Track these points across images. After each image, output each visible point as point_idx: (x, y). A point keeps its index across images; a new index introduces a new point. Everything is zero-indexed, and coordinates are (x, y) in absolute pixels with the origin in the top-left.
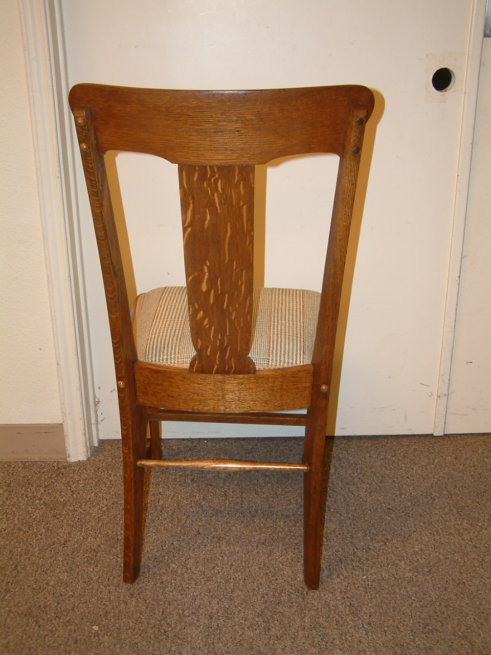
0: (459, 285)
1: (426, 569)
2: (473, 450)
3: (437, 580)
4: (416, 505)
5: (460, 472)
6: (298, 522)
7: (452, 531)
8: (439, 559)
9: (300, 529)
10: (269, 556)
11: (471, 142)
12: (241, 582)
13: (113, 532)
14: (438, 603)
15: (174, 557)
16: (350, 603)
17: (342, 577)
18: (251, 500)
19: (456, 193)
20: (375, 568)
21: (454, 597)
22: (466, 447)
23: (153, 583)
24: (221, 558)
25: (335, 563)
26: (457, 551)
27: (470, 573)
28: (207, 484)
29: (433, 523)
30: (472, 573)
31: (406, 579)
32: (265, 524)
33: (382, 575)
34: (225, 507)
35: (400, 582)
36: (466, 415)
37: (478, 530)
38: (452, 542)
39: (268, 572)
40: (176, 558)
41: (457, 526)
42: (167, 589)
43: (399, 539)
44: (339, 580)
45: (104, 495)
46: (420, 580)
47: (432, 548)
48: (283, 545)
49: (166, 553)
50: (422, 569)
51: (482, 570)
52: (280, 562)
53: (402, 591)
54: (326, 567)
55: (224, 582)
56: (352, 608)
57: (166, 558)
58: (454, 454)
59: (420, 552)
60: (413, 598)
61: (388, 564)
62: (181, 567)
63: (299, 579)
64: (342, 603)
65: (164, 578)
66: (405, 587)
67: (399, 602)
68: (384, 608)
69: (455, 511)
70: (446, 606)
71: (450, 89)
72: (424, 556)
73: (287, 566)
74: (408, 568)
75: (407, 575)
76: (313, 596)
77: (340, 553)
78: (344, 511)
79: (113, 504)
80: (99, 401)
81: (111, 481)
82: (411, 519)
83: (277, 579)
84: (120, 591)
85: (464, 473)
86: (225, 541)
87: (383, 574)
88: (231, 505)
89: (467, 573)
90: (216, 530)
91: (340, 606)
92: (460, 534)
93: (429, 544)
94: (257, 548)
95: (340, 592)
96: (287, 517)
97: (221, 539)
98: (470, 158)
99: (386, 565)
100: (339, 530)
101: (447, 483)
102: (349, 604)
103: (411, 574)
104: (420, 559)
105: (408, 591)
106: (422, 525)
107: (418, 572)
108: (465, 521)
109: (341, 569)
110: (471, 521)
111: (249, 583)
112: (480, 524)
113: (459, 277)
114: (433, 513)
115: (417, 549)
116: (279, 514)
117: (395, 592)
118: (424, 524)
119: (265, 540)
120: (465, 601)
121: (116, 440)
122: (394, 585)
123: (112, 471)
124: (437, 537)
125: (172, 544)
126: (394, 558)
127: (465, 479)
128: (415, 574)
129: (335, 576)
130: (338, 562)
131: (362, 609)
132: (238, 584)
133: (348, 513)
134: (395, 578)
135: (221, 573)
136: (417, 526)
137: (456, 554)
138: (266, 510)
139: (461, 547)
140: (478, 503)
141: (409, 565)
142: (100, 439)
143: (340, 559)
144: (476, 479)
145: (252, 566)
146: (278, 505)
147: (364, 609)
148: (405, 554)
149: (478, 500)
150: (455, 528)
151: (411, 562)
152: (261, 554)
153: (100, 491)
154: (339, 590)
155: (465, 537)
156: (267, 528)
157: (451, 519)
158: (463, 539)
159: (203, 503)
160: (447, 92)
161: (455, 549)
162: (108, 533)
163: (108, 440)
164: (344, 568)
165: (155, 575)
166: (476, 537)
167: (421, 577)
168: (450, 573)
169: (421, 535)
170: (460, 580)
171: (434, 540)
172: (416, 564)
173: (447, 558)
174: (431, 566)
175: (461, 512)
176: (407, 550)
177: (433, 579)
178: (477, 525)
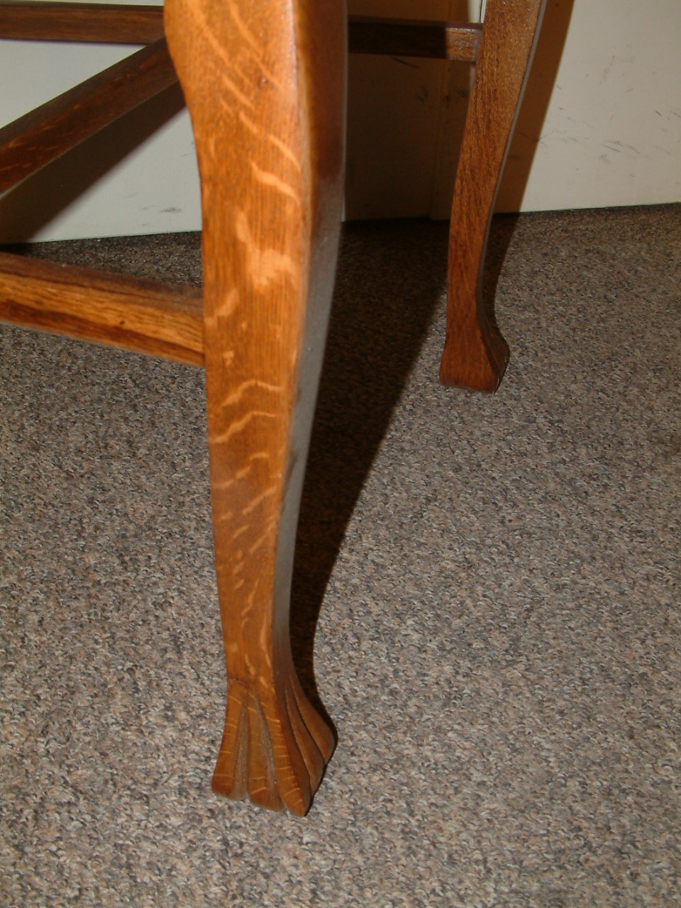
1: (499, 641)
2: (544, 251)
3: (548, 681)
4: (420, 412)
6: (19, 506)
7: (552, 486)
8: (534, 591)
9: (25, 532)
14: (574, 785)
16: (225, 842)
17: (183, 715)
21: (626, 747)
25: (156, 655)
26: (586, 555)
27: (653, 635)
29: (484, 466)
31: (435, 689)
33: (339, 686)
35: (412, 710)
37: (630, 475)
38: (562, 524)
41: (561, 469)
43: (383, 532)
46: (487, 688)
47: (500, 553)
50: (485, 640)
53: (426, 751)
54: (121, 680)
56: (236, 868)
59: (463, 575)
60: (477, 776)
61: (356, 636)
64: (191, 848)
66: (438, 730)
67: (423, 802)
68: (368, 842)
69: (542, 421)
70: (608, 793)
72: (479, 589)
74: (433, 645)
75: (433, 673)
76: (61, 829)
77: (172, 611)
78: (182, 451)
82: (411, 459)
85: (537, 311)
87: (346, 684)
89: (641, 635)
91: (180, 865)
92: (580, 495)
93: (488, 541)
95: (181, 791)
99: (352, 640)
100: (167, 521)
102: (218, 846)
103: (448, 669)
104: (469, 602)
105: (450, 747)
106: (451, 474)
107: (472, 658)
108: (582, 451)
109: (178, 680)
110: (600, 449)
112: (630, 456)
114: (477, 433)
115: (451, 566)
117: (400, 757)
118: (458, 469)
120: (673, 756)
122: (392, 728)
124: (509, 512)
126: (375, 610)
127: (544, 325)
128: (465, 664)
129: (154, 717)
130: (165, 650)
131: (275, 865)
133: (196, 458)
134: (393, 693)
136: (436, 481)
137: (587, 568)
139: (595, 538)
140: (603, 391)
141: (435, 632)
143: (175, 638)
147: (286, 861)
148: (411, 590)
149: (599, 383)
150: (557, 474)
151: (438, 616)
154: (174, 782)
155: (598, 504)
157: (536, 449)
158: (594, 512)
161: (580, 550)
164: (190, 674)
166: (632, 499)
167: (487, 674)
168: (588, 646)
169: (452, 510)
170: (626, 666)
171: (502, 522)
172: (457, 623)
173: (560, 588)
174: (513, 625)
175: (558, 421)
176: (416, 569)
177: (532, 677)
178: (620, 458)
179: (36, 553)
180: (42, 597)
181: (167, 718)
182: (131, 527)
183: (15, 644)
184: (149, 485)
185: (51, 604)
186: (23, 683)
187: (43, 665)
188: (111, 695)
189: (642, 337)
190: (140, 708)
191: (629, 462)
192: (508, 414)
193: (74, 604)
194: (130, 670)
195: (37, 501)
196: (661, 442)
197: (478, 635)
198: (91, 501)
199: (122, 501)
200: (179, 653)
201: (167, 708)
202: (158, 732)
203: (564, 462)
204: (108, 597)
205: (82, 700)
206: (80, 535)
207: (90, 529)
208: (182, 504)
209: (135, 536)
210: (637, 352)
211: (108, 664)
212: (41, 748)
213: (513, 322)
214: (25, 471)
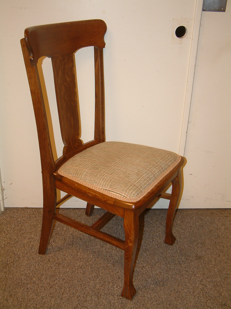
0: (186, 136)
1: (161, 284)
2: (191, 217)
3: (166, 290)
4: (160, 248)
5: (183, 230)
6: (100, 256)
7: (177, 262)
8: (169, 278)
9: (100, 260)
10: (83, 274)
11: (195, 65)
12: (68, 289)
13: (6, 259)
14: (165, 303)
15: (35, 274)
16: (122, 302)
17: (119, 287)
18: (77, 243)
19: (186, 91)
20: (136, 282)
21: (174, 299)
22: (188, 216)
23: (23, 289)
24: (59, 275)
25: (116, 279)
26: (178, 273)
27: (183, 286)
28: (56, 233)
29: (167, 258)
30: (184, 286)
31: (151, 288)
32: (83, 257)
33: (139, 286)
34: (64, 247)
35: (147, 290)
36: (189, 200)
37: (189, 262)
38: (176, 268)
39: (82, 283)
40: (36, 275)
41: (179, 260)
42: (30, 293)
43: (150, 266)
44: (117, 289)
45: (4, 238)
46: (158, 289)
47: (165, 271)
48: (91, 268)
49: (31, 272)
50: (159, 283)
51: (189, 284)
52: (89, 278)
53: (148, 296)
54: (111, 281)
55: (59, 289)
56: (122, 305)
57: (31, 274)
58: (181, 220)
59: (159, 274)
60: (153, 300)
61: (142, 280)
62: (38, 280)
63: (97, 288)
64: (118, 302)
65: (29, 286)
66: (150, 293)
67: (146, 301)
68: (138, 305)
69: (179, 251)
70: (169, 304)
71: (185, 37)
72: (161, 276)
73: (92, 281)
74: (152, 283)
75: (151, 286)
76: (103, 298)
77: (119, 274)
79: (7, 243)
80: (4, 189)
81: (8, 231)
82: (157, 255)
83: (86, 287)
84: (5, 293)
85: (185, 231)
86: (62, 265)
87: (140, 286)
88: (67, 245)
89: (181, 286)
90: (58, 259)
91: (116, 304)
92: (180, 264)
93: (164, 270)
94: (78, 270)
95: (117, 296)
96: (95, 252)
97: (60, 264)
98: (194, 73)
99: (142, 281)
100: (120, 261)
101: (177, 235)
102: (121, 302)
103: (153, 286)
104: (159, 278)
105: (151, 296)
107: (157, 285)
108: (183, 257)
109: (119, 282)
110: (186, 257)
111: (72, 290)
113: (187, 132)
114: (168, 252)
115: (158, 272)
116: (91, 251)
117: (144, 296)
118: (163, 258)
119: (82, 265)
120: (179, 302)
121: (13, 207)
122: (144, 292)
124: (169, 266)
125: (35, 266)
126: (146, 277)
127: (185, 233)
128: (156, 286)
129: (115, 287)
130: (117, 278)
131: (127, 305)
132: (66, 290)
134: (146, 288)
135: (58, 284)
136: (159, 259)
137: (177, 275)
138: (84, 249)
139: (180, 271)
140: (191, 247)
141: (153, 281)
142: (5, 207)
143: (119, 277)
144: (191, 234)
145: (74, 280)
146: (91, 246)
147: (128, 305)
148: (151, 275)
149: (191, 245)
150: (178, 260)
151: (154, 279)
152: (79, 274)
153: (2, 236)
154: (117, 295)
155: (182, 266)
156: (84, 259)
157: (176, 256)
158: (181, 267)
159: (53, 244)
160: (183, 39)
162: (3, 260)
163: (9, 208)
164: (120, 282)
165: (24, 284)
166: (188, 266)
167: (158, 288)
168: (173, 286)
169: (160, 264)
170: (178, 290)
171: (167, 267)
172: (156, 280)
173: (172, 278)
174: (164, 282)
175: (182, 252)
176: (153, 272)
177: (164, 289)
178: (189, 259)
179: (102, 263)
180: (102, 269)
181: (117, 287)
182: (115, 261)
183: (98, 275)
184: (118, 255)
185: (103, 270)
186: (99, 280)
187: (102, 278)
188: (110, 283)
189: (201, 237)
190: (114, 285)
191: (190, 260)
192: (174, 249)
193: (106, 271)
194: (113, 280)
195: (102, 255)
196: (197, 257)
197: (159, 282)
198: (110, 256)
199: (114, 257)
200: (119, 279)
201: (117, 286)
202: (115, 288)
203: (180, 258)
204: (111, 270)
205: (106, 283)
206: (108, 261)
207: (109, 261)
208: (122, 258)
209: (115, 262)
210: (199, 240)
211: (110, 279)
212: (101, 288)
213: (180, 232)
214: (101, 250)
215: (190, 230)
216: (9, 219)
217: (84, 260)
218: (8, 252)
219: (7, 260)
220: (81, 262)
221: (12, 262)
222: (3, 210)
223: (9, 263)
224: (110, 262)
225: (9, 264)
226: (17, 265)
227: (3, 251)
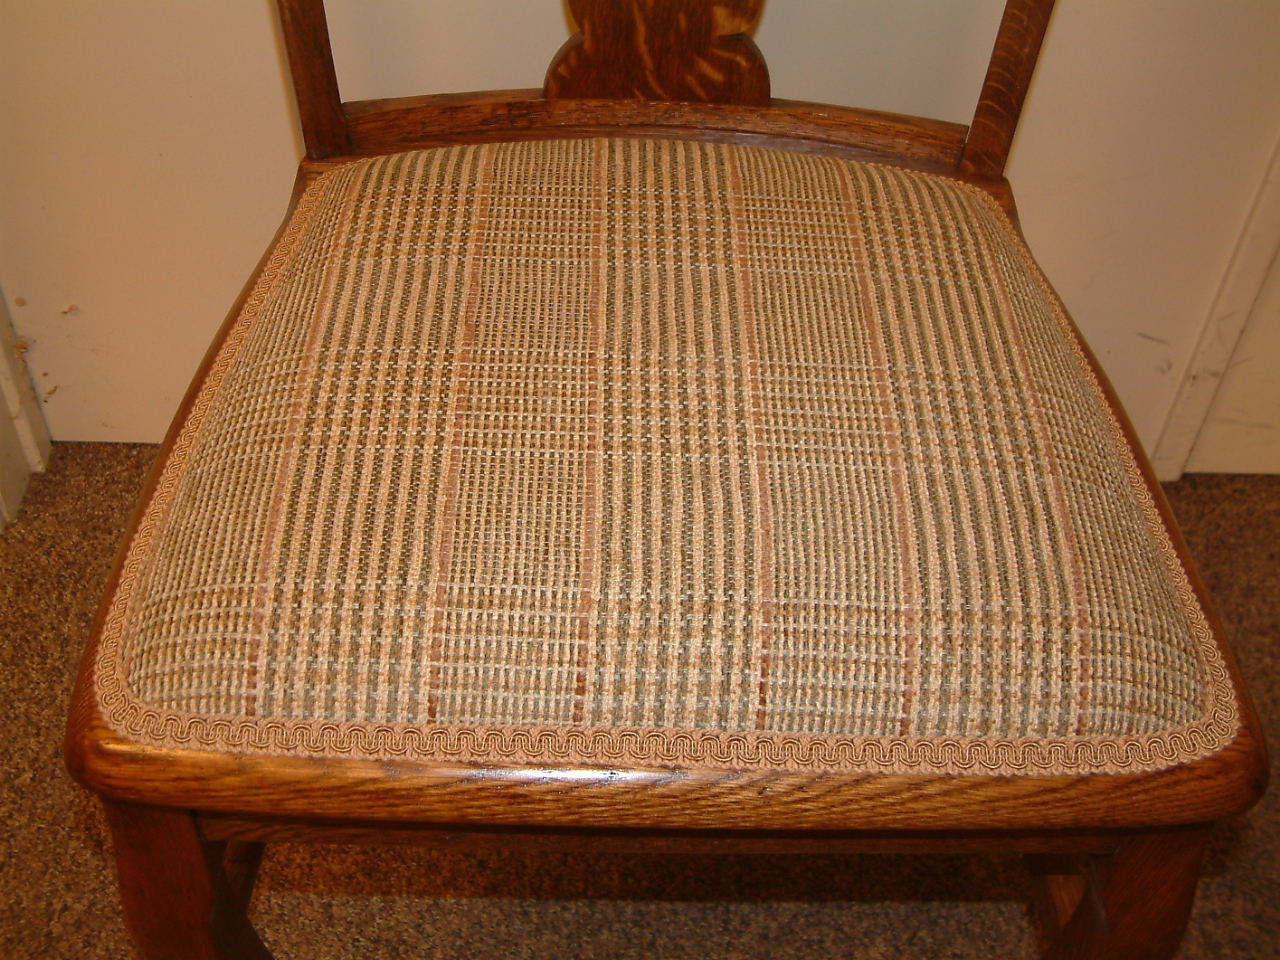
13: (38, 898)
45: (35, 709)
80: (27, 343)
81: (66, 641)
97: (402, 949)
121: (107, 444)
123: (74, 594)
142: (57, 438)
153: (21, 689)
162: (19, 902)
163: (80, 444)
215: (1268, 660)
216: (75, 538)
217: (567, 916)
218: (55, 833)
219: (42, 905)
220: (547, 936)
221: (78, 925)
222: (40, 468)
223: (56, 928)
224: (740, 933)
225: (59, 939)
226: (112, 946)
227: (24, 820)
